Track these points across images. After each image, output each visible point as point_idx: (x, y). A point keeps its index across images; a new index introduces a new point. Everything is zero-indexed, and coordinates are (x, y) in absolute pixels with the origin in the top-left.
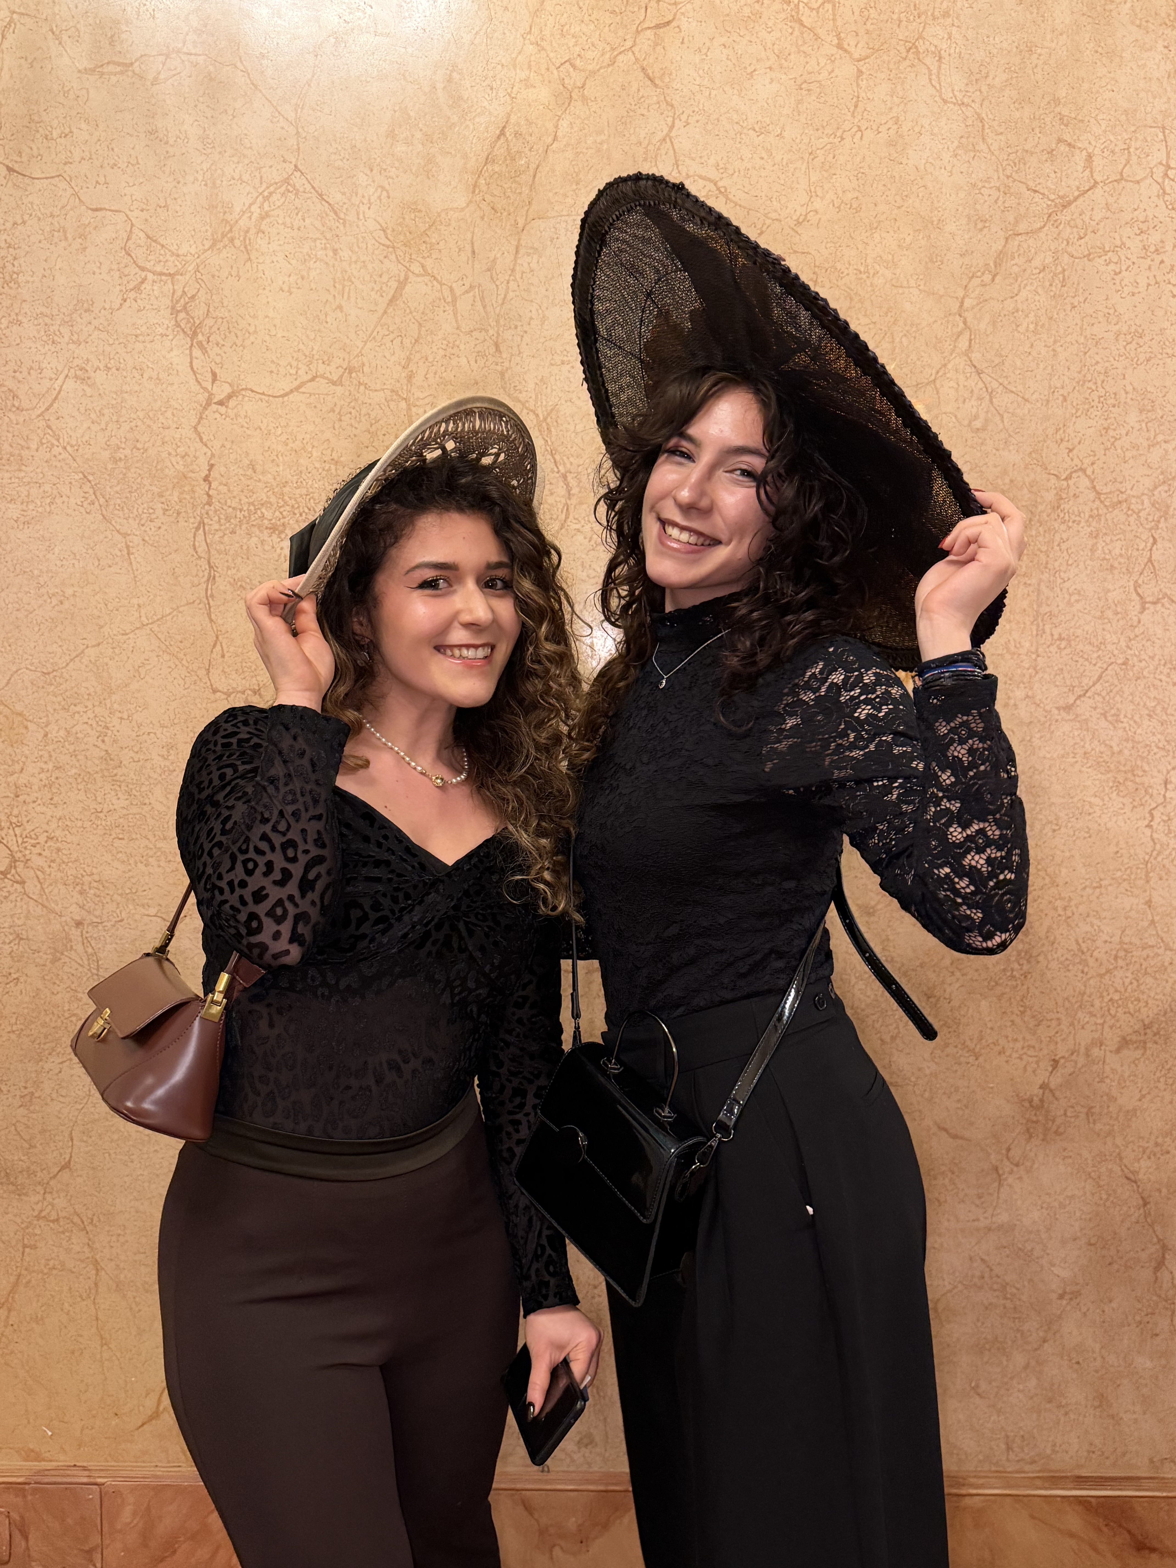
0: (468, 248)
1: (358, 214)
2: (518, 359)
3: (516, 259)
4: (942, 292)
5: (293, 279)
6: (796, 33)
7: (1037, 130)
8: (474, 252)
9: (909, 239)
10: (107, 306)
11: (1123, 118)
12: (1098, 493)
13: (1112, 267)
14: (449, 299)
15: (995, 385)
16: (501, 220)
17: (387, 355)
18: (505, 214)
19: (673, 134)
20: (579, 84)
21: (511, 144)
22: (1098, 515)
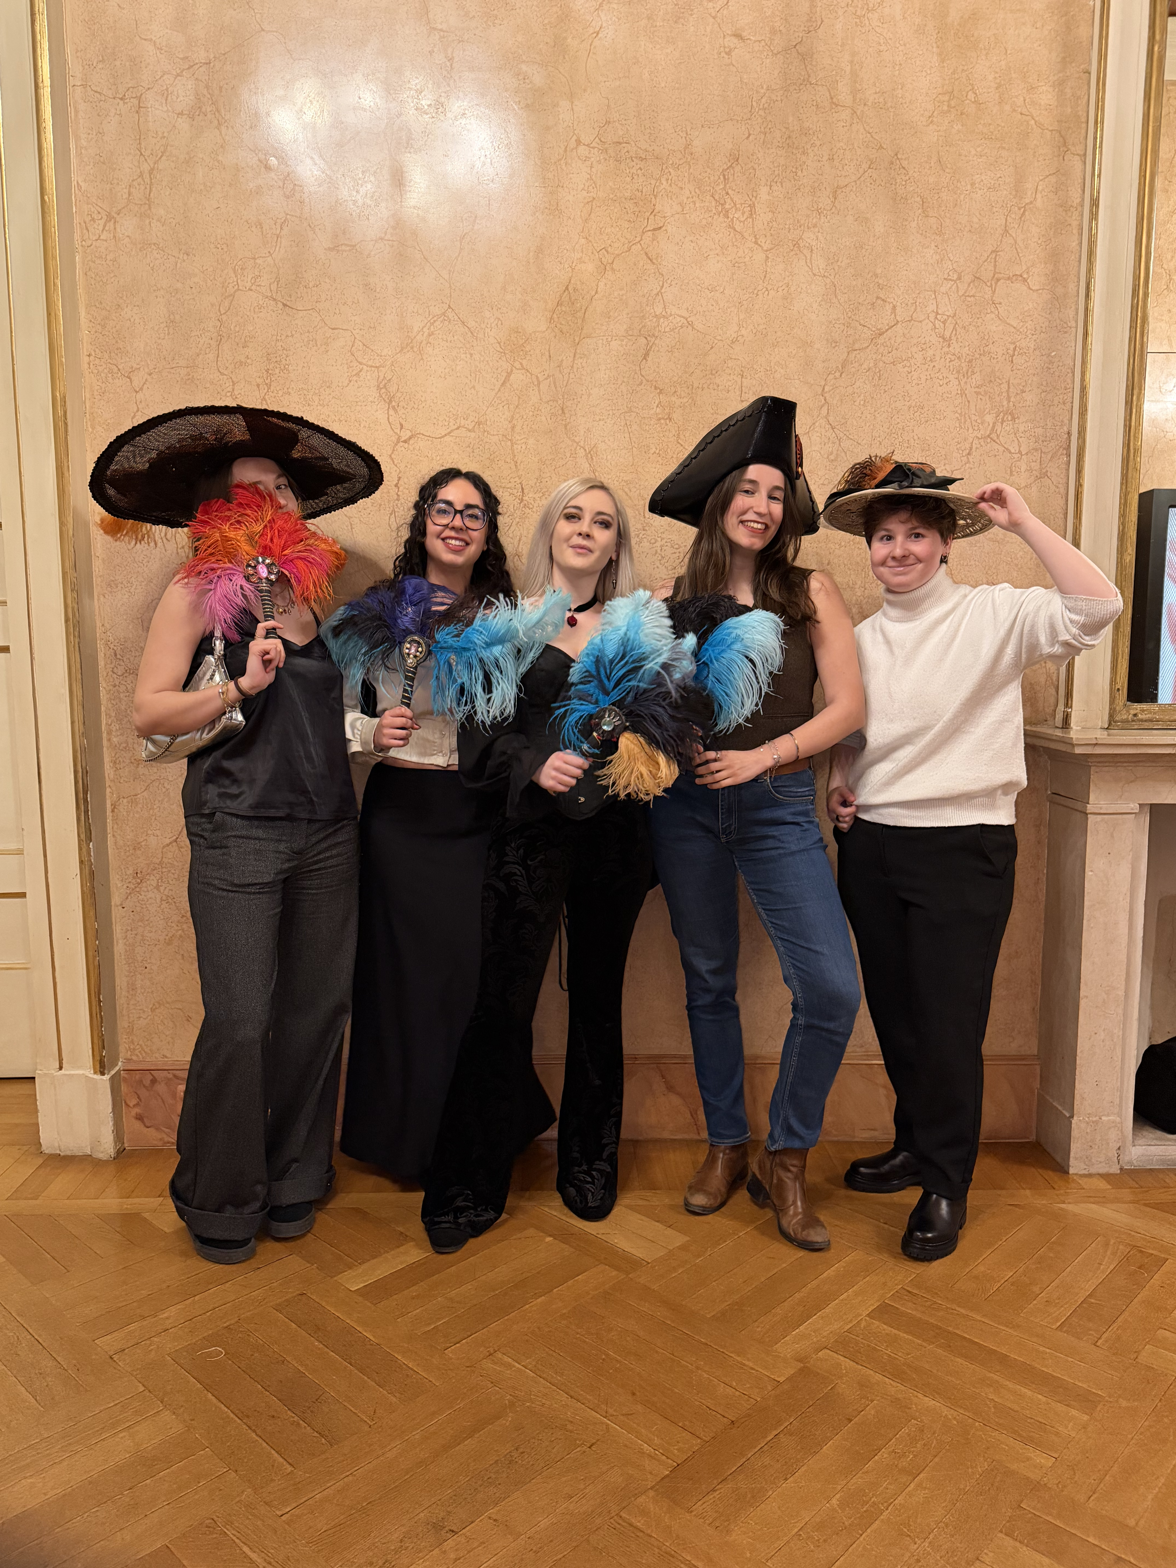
0: (547, 353)
1: (485, 334)
2: (574, 418)
4: (812, 382)
5: (447, 371)
6: (732, 234)
7: (865, 292)
8: (550, 356)
9: (794, 352)
10: (340, 384)
11: (913, 286)
13: (906, 369)
14: (536, 383)
15: (842, 435)
16: (565, 338)
17: (500, 414)
18: (568, 335)
19: (663, 291)
20: (610, 261)
21: (572, 295)
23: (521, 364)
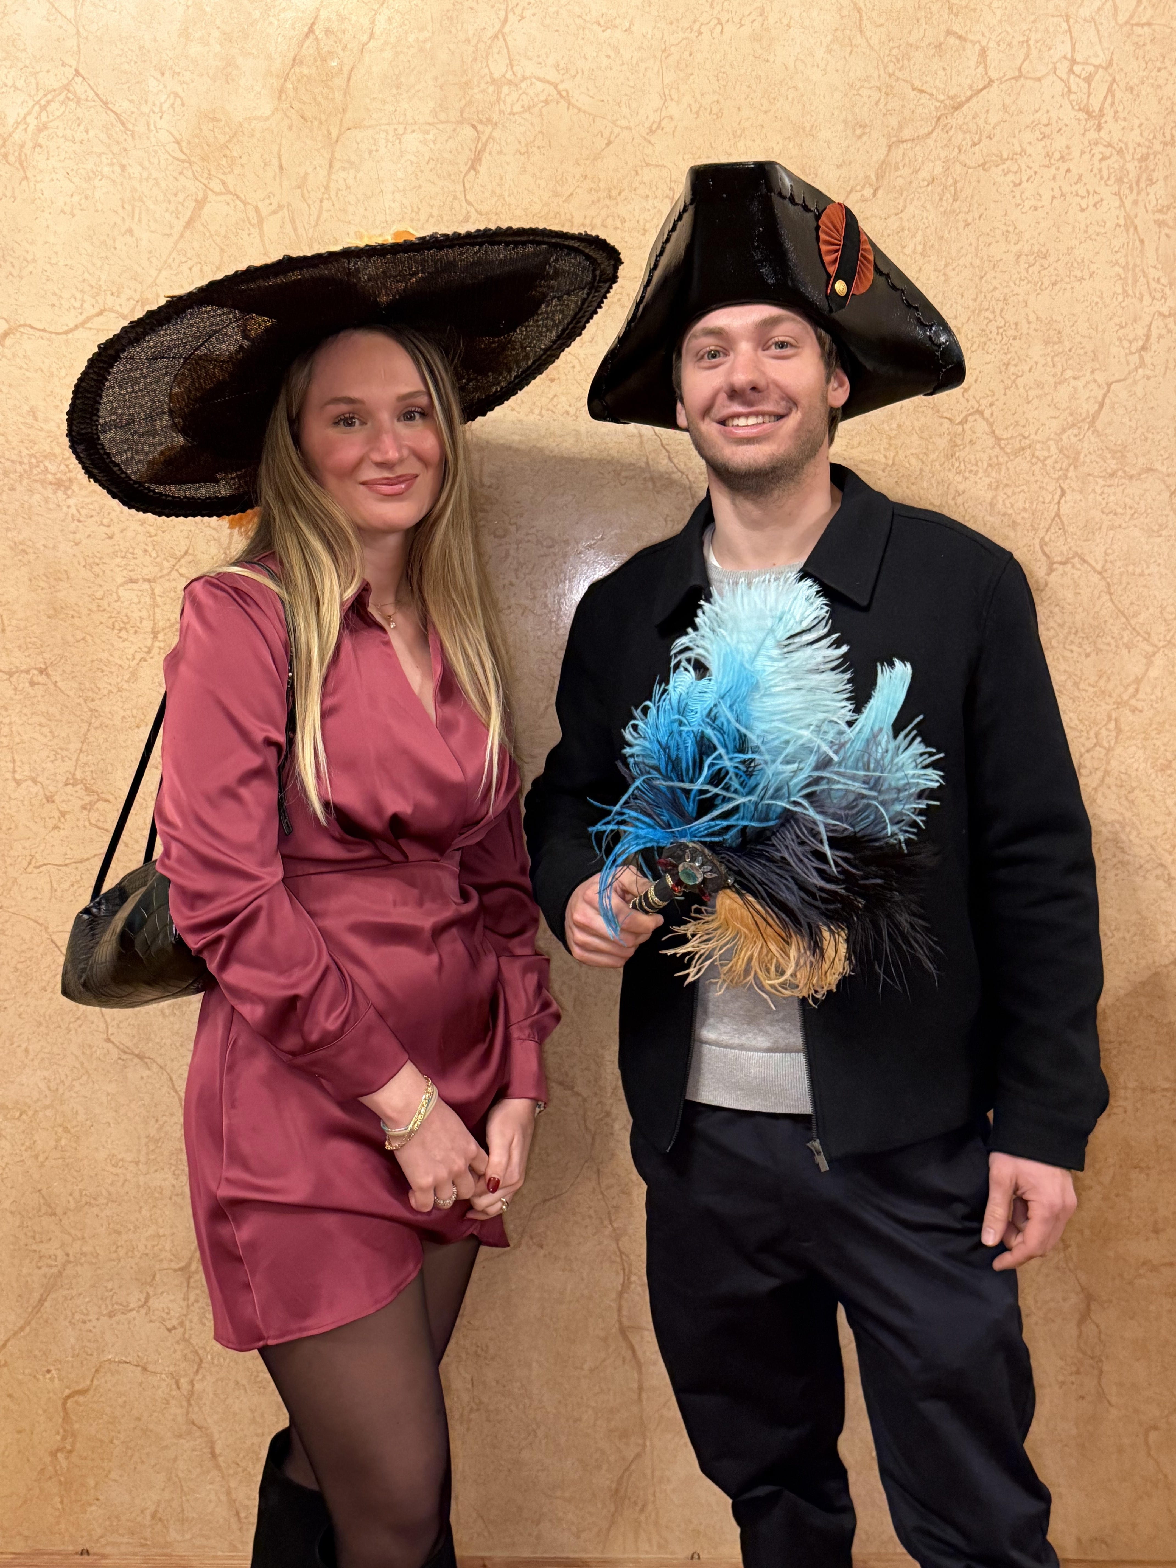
0: (275, 162)
1: (148, 124)
3: (330, 173)
7: (923, 21)
8: (281, 167)
12: (998, 439)
13: (1011, 177)
14: (255, 221)
16: (311, 130)
18: (316, 123)
19: (507, 29)
21: (322, 44)
22: (999, 464)
23: (224, 183)
